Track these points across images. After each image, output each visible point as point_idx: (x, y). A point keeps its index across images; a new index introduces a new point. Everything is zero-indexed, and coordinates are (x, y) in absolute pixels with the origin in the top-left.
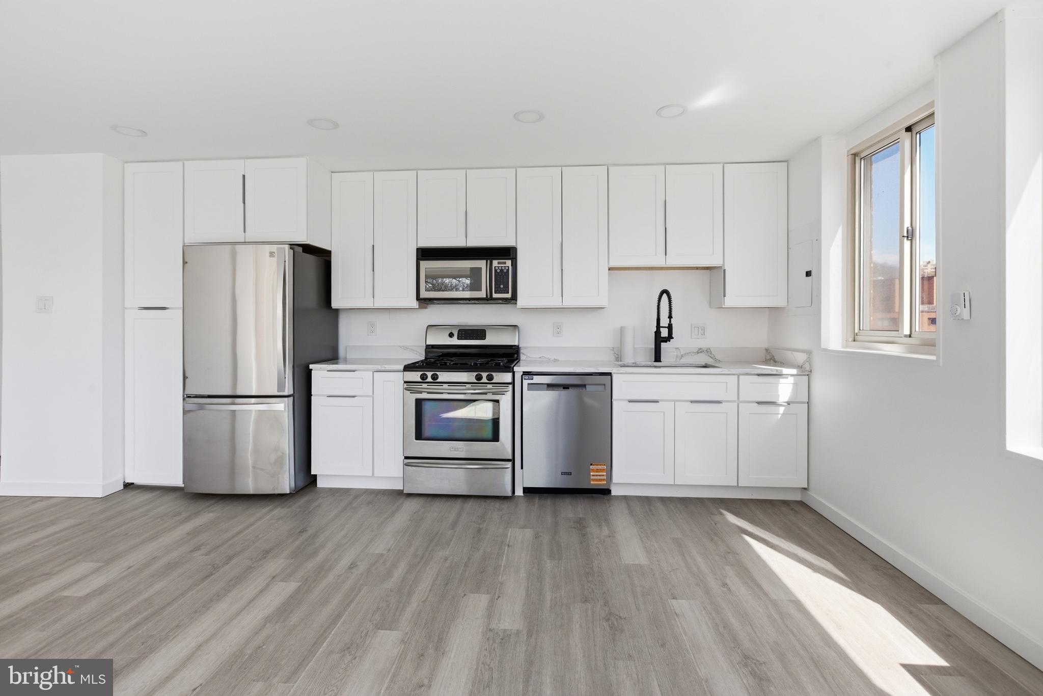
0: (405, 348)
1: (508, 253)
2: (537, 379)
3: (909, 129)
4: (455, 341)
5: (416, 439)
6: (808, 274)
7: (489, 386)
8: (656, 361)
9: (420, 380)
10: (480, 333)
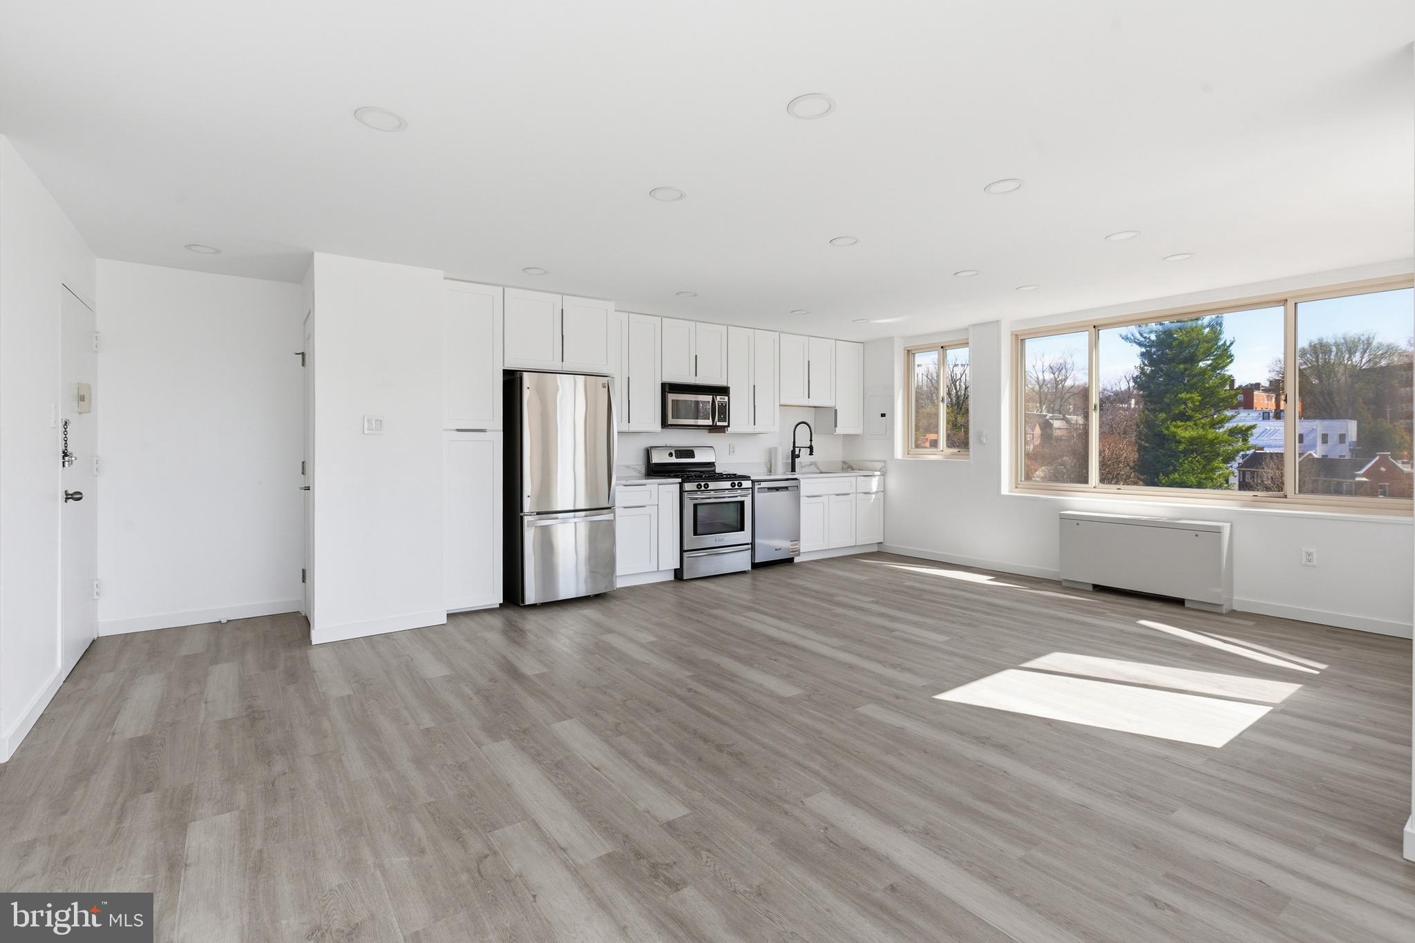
0: (628, 467)
1: (724, 391)
2: (763, 485)
3: (942, 347)
4: (674, 460)
5: (694, 535)
6: (883, 415)
7: (739, 491)
8: (792, 471)
9: (697, 489)
10: (690, 453)
